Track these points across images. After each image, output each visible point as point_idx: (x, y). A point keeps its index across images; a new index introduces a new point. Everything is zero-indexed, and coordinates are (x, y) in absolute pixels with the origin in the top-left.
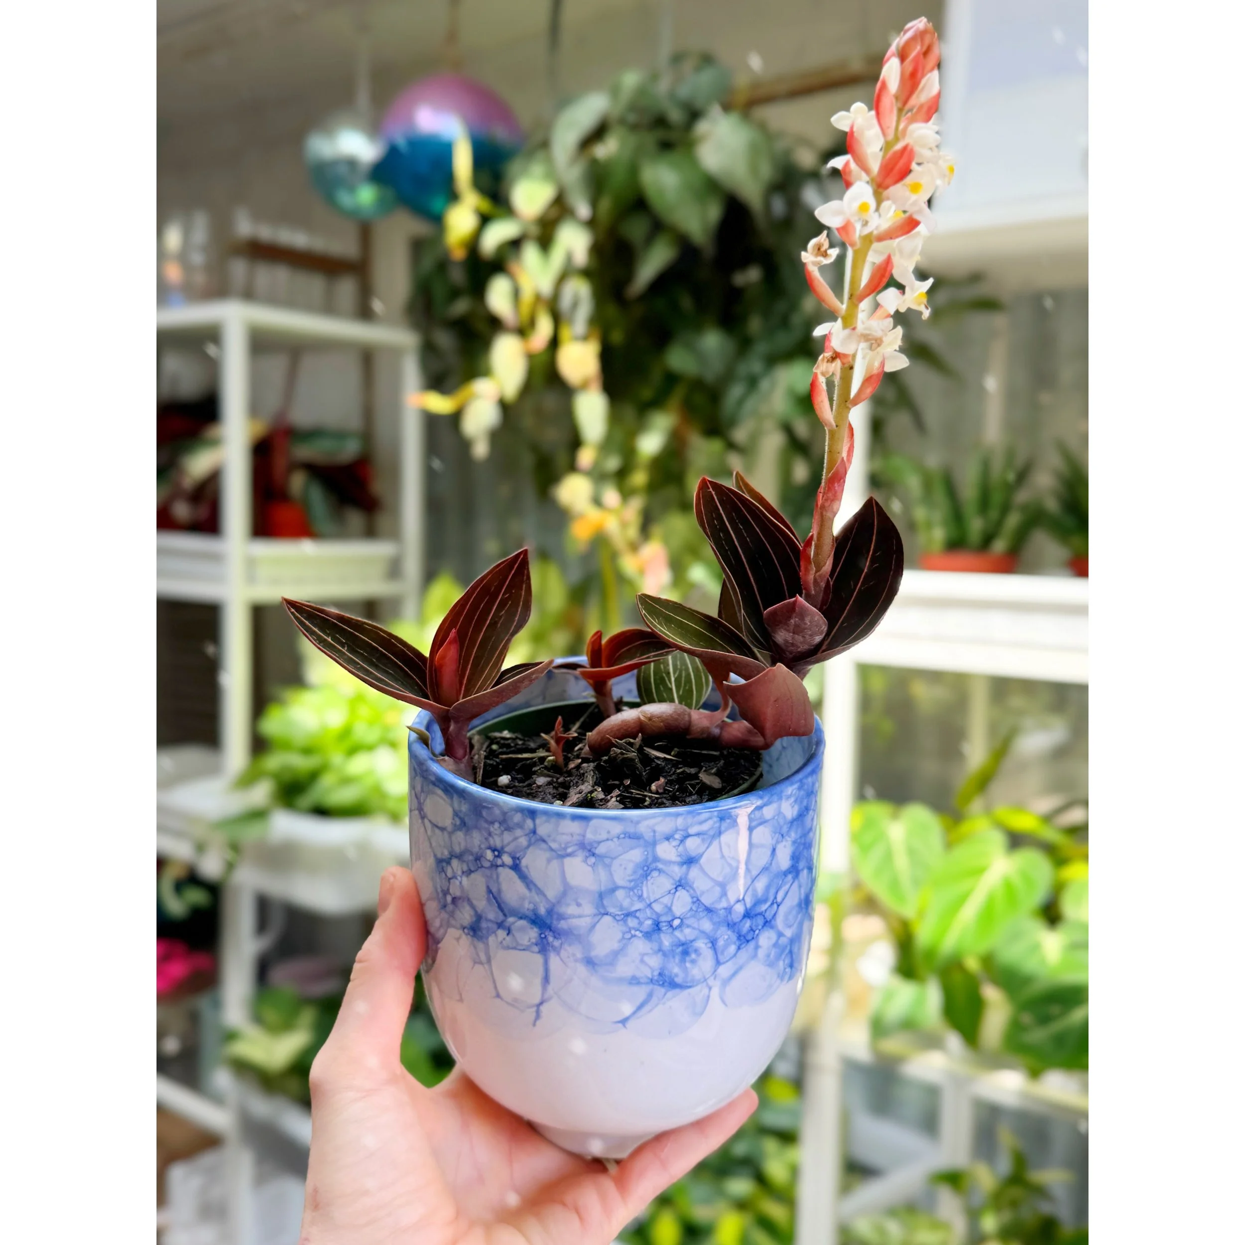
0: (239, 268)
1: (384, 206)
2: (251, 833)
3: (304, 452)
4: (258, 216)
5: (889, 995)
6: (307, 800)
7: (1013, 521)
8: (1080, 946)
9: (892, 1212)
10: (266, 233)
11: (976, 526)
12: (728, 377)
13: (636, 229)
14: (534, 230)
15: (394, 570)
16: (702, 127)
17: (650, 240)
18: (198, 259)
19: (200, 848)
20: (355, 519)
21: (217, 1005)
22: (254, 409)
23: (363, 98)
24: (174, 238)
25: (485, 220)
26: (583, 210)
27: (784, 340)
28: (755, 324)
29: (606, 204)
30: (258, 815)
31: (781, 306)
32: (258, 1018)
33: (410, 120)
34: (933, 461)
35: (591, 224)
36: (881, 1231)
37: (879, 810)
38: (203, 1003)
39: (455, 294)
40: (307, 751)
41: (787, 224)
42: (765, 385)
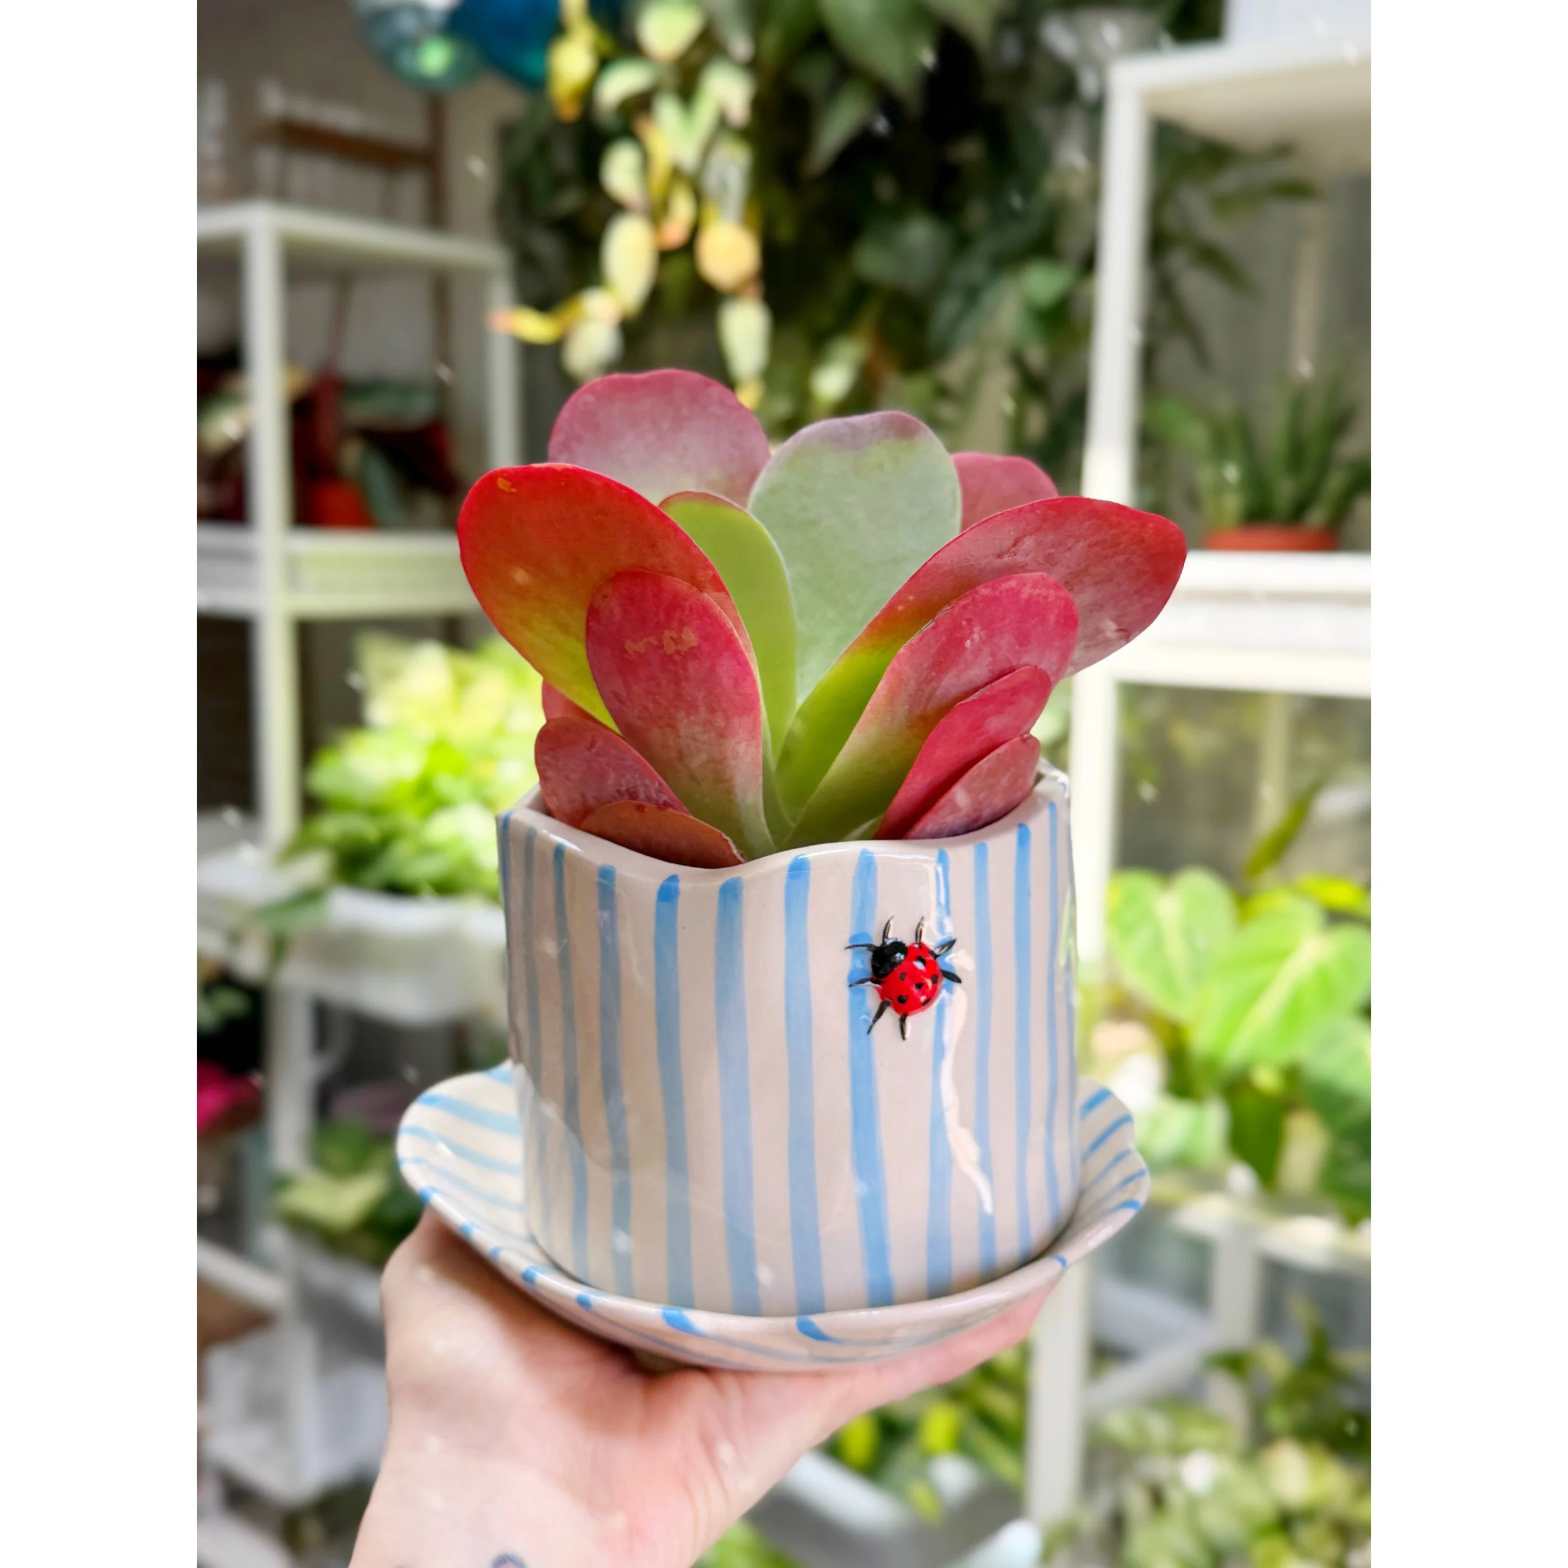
0: (267, 161)
2: (303, 921)
3: (361, 412)
4: (291, 87)
5: (1157, 1124)
6: (376, 874)
7: (1335, 482)
9: (1156, 1403)
10: (303, 110)
11: (1285, 490)
12: (939, 285)
13: (814, 76)
14: (670, 79)
17: (834, 89)
18: (212, 148)
19: (234, 940)
20: (429, 506)
21: (264, 1144)
22: (291, 353)
25: (603, 63)
26: (741, 46)
27: (1018, 234)
28: (976, 214)
29: (772, 39)
30: (310, 896)
32: (319, 1159)
34: (1224, 404)
35: (753, 66)
36: (1140, 1428)
37: (1142, 883)
38: (244, 1142)
39: (559, 183)
40: (374, 811)
41: (1021, 75)
42: (988, 298)
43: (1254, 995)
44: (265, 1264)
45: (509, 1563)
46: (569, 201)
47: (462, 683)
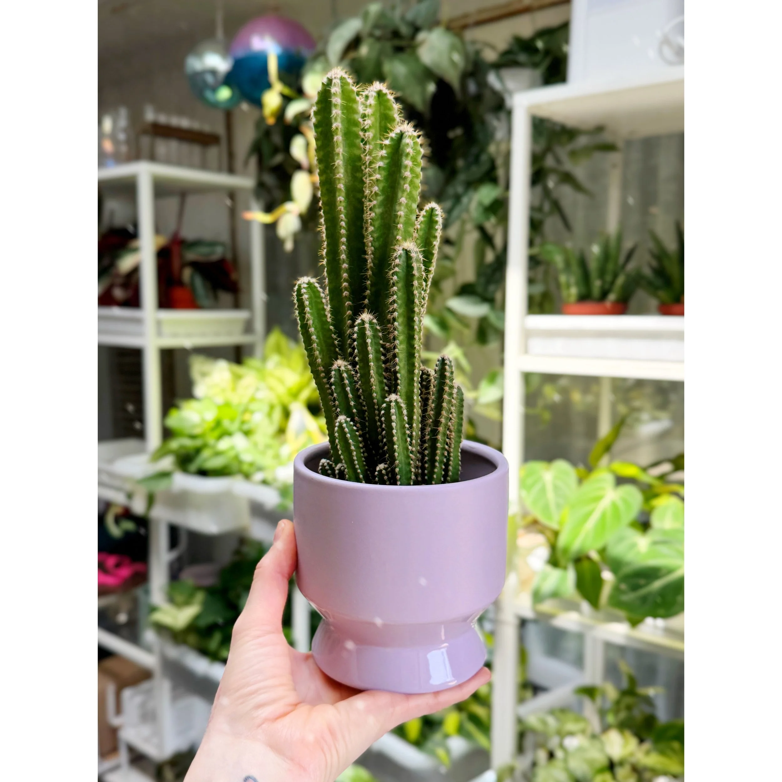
0: (145, 141)
2: (160, 486)
3: (191, 255)
4: (159, 109)
5: (545, 577)
6: (193, 467)
7: (621, 281)
9: (552, 712)
10: (163, 119)
11: (597, 284)
15: (248, 328)
16: (421, 36)
18: (122, 136)
19: (130, 496)
20: (226, 297)
21: (147, 592)
22: (158, 230)
23: (220, 33)
24: (108, 124)
25: (287, 100)
27: (477, 171)
28: (460, 163)
30: (165, 475)
31: (474, 150)
32: (171, 600)
33: (248, 44)
34: (573, 246)
36: (544, 723)
37: (538, 467)
38: (139, 592)
39: (275, 151)
40: (193, 437)
41: (478, 98)
42: (465, 200)
43: (586, 517)
44: (148, 649)
45: (250, 779)
46: (278, 159)
47: (237, 377)
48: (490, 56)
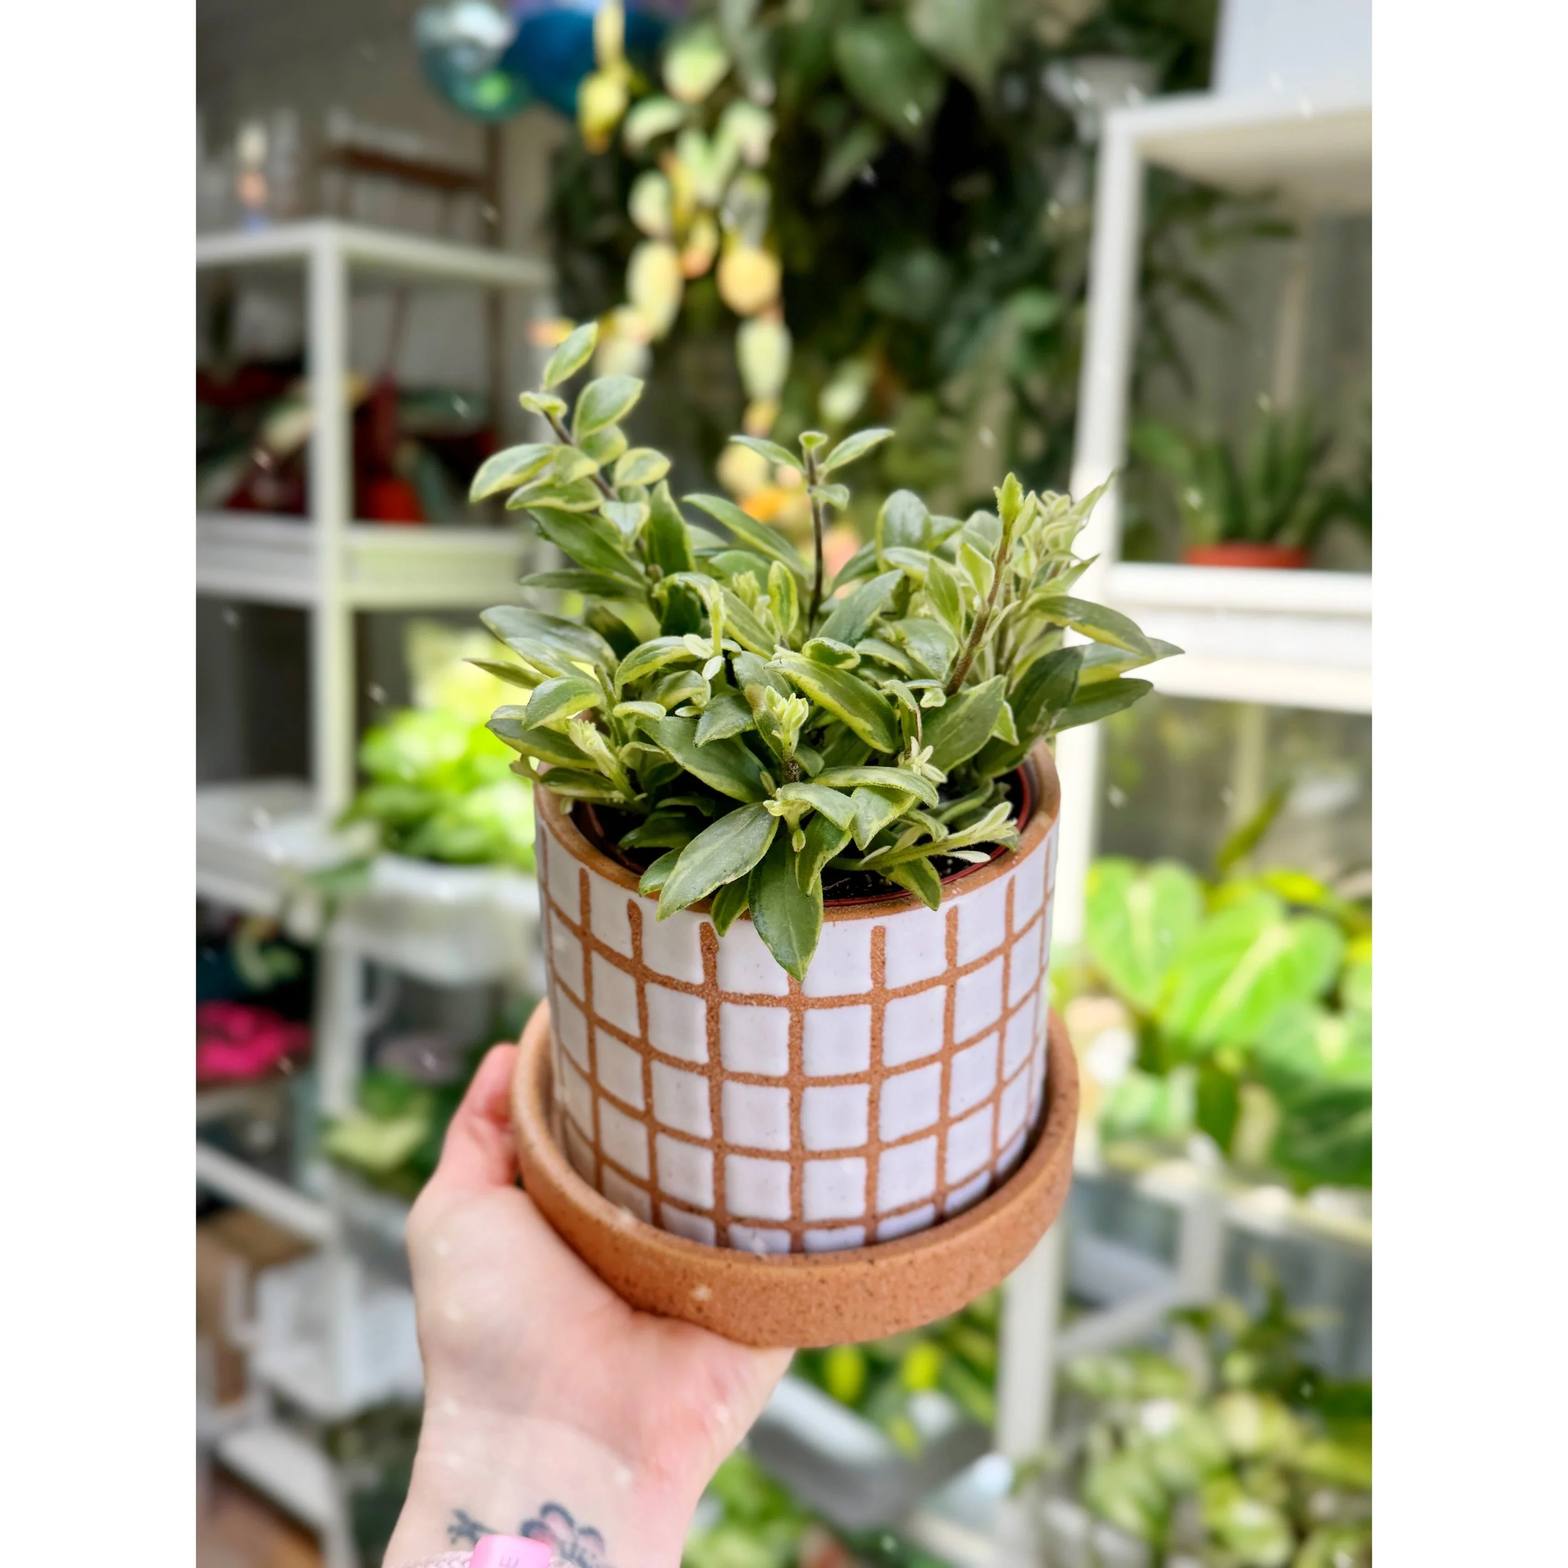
0: (332, 183)
1: (514, 104)
2: (350, 888)
3: (416, 418)
4: (357, 115)
5: (1122, 1095)
6: (420, 845)
7: (1308, 506)
8: (1363, 1041)
9: (1121, 1352)
10: (367, 136)
11: (1259, 512)
12: (941, 314)
13: (828, 116)
14: (696, 117)
18: (283, 171)
19: (288, 901)
21: (313, 1088)
22: (353, 358)
24: (254, 145)
25: (633, 101)
26: (761, 88)
28: (979, 247)
29: (792, 83)
30: (358, 865)
31: (1013, 221)
34: (1207, 429)
35: (774, 108)
36: (1105, 1376)
37: (1119, 871)
38: (297, 1087)
39: (597, 210)
41: (1025, 117)
43: (1219, 981)
44: (312, 1197)
46: (605, 227)
48: (1052, 31)
